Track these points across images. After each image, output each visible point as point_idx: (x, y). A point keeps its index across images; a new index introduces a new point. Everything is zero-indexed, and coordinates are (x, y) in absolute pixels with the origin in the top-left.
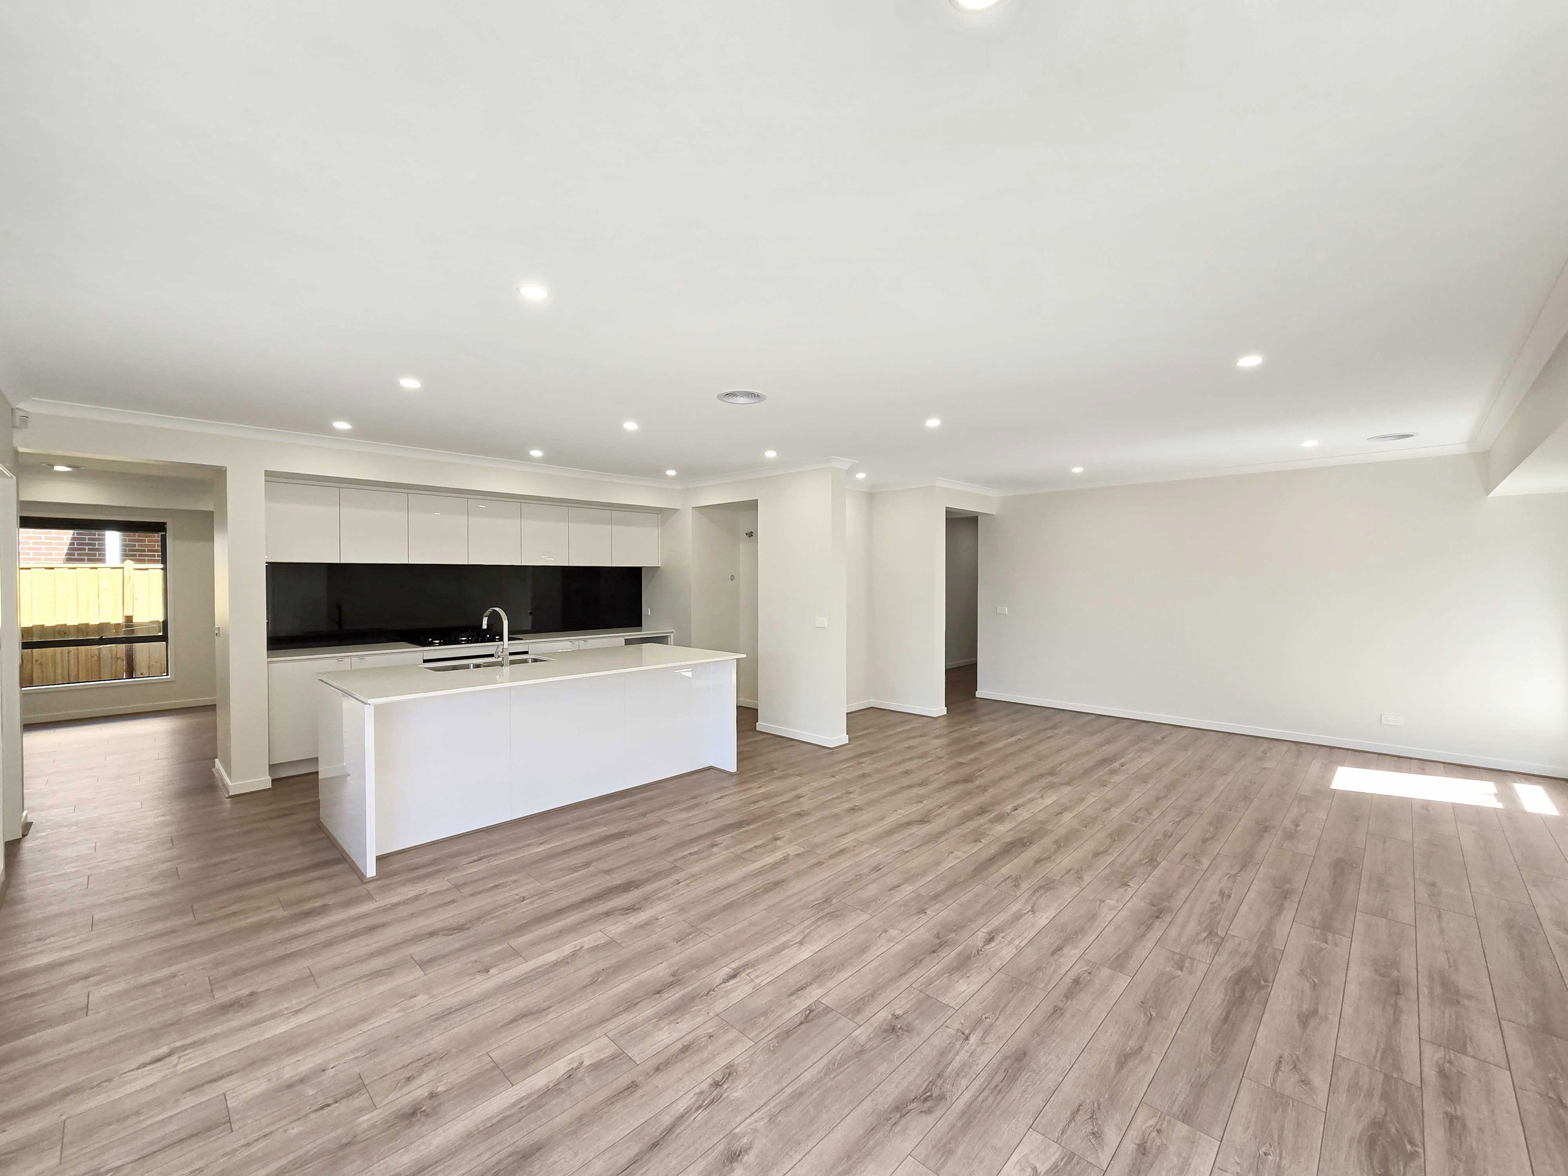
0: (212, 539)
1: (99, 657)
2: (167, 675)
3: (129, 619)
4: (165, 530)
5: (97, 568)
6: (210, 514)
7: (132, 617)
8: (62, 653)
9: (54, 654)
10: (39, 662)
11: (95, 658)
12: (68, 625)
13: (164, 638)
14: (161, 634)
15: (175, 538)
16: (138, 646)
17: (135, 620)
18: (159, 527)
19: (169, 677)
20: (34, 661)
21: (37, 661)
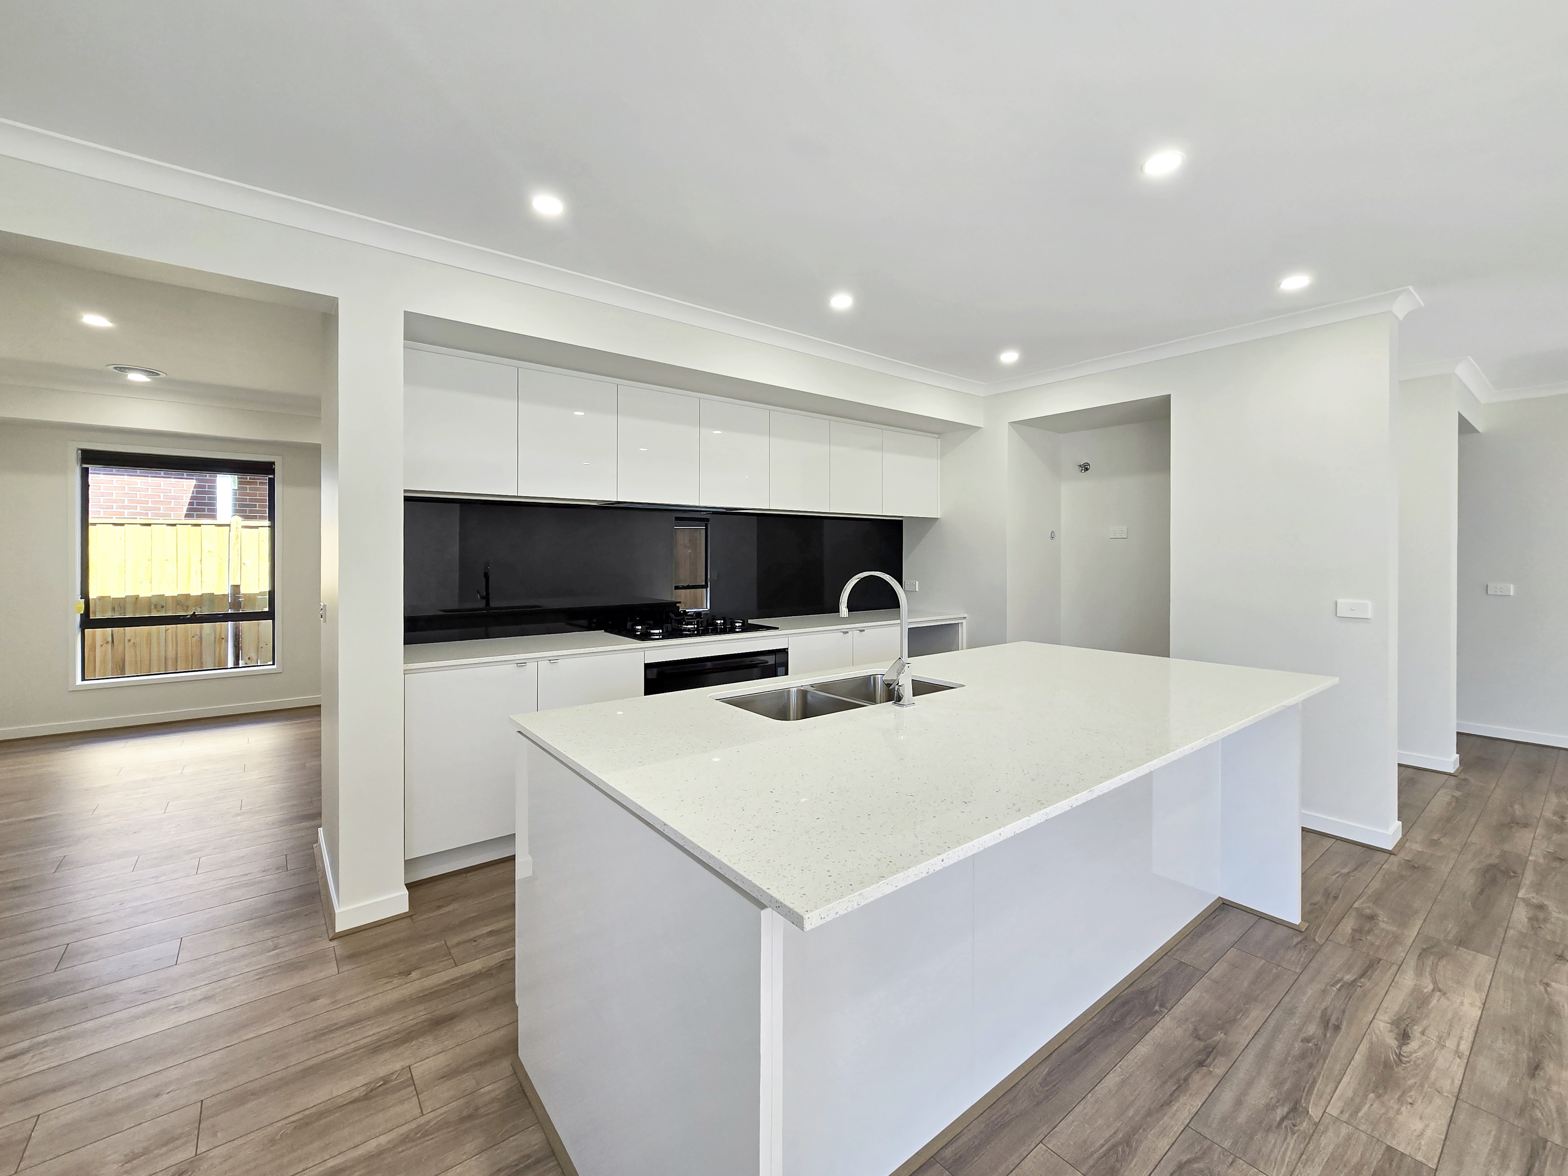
0: (316, 483)
1: (201, 638)
2: (274, 664)
3: (236, 588)
4: (273, 472)
5: (199, 525)
6: (315, 450)
7: (238, 586)
8: (159, 632)
9: (149, 634)
10: (132, 642)
11: (196, 638)
12: (166, 595)
13: (270, 615)
14: (267, 609)
15: (284, 482)
16: (244, 625)
17: (243, 590)
18: (267, 468)
19: (274, 667)
20: (126, 640)
21: (129, 641)
